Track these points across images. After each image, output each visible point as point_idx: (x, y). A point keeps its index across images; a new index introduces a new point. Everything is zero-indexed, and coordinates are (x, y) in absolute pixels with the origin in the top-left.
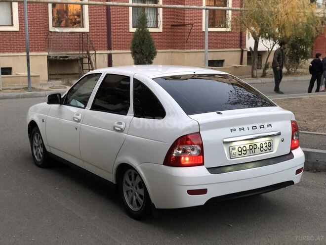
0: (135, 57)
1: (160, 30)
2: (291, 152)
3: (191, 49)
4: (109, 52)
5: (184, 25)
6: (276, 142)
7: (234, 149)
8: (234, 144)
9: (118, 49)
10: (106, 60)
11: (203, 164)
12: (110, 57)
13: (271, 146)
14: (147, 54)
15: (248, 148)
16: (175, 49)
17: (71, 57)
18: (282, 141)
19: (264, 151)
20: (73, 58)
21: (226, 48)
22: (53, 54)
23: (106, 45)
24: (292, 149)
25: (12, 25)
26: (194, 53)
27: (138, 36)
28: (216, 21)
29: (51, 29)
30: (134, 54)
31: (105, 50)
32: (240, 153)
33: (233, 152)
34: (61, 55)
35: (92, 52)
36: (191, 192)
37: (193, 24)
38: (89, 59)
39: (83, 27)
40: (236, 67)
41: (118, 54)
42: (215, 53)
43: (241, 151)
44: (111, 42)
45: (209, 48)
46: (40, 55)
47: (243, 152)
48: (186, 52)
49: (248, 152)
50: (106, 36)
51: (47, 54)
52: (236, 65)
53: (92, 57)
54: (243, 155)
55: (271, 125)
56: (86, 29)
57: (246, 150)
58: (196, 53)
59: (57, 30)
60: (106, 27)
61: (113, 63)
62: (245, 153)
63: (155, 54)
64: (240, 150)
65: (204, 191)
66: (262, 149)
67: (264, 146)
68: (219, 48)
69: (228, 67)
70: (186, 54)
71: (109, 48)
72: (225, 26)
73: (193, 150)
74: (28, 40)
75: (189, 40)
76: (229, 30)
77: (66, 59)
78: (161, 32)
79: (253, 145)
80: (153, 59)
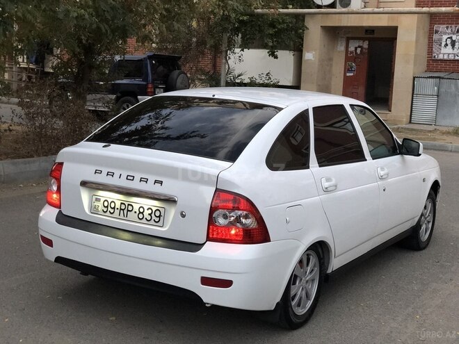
7: (98, 200)
13: (159, 217)
15: (118, 206)
19: (144, 221)
24: (209, 239)
32: (105, 210)
33: (96, 204)
43: (107, 207)
47: (109, 209)
49: (117, 212)
54: (108, 214)
55: (161, 183)
57: (114, 208)
64: (106, 204)
66: (141, 216)
67: (147, 213)
79: (126, 204)
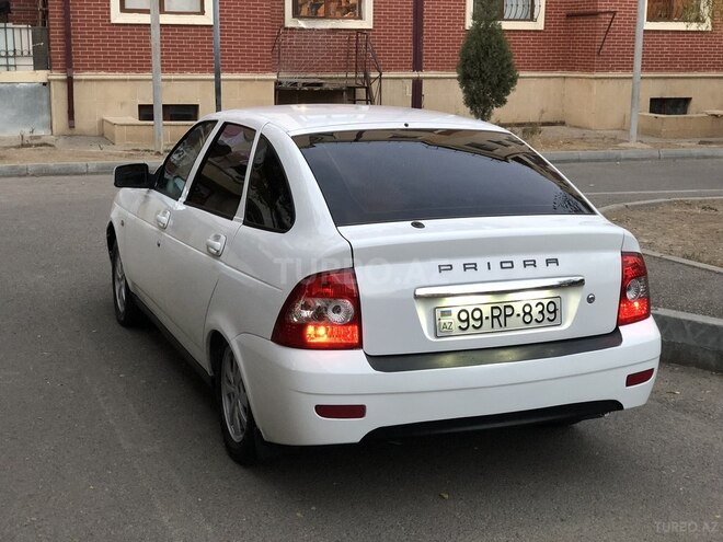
0: (467, 87)
1: (539, 25)
2: (617, 330)
3: (608, 70)
4: (415, 75)
5: (596, 14)
6: (573, 302)
7: (446, 314)
8: (447, 302)
9: (437, 69)
10: (409, 94)
11: (359, 346)
12: (417, 86)
13: (555, 311)
14: (495, 80)
15: (487, 313)
16: (573, 69)
17: (328, 86)
18: (590, 300)
19: (534, 324)
20: (331, 88)
21: (696, 70)
22: (287, 77)
23: (410, 58)
24: (621, 322)
25: (202, 12)
26: (617, 81)
27: (474, 39)
28: (675, 5)
29: (290, 22)
30: (465, 80)
31: (407, 69)
32: (464, 325)
33: (445, 320)
34: (304, 81)
35: (374, 75)
36: (324, 411)
37: (614, 13)
38: (368, 90)
39: (360, 18)
40: (716, 116)
41: (436, 81)
42: (670, 80)
44: (421, 53)
45: (645, 68)
46: (258, 80)
47: (472, 322)
48: (596, 78)
49: (487, 323)
50: (410, 38)
51: (275, 77)
52: (716, 112)
53: (375, 86)
55: (556, 261)
56: (367, 23)
57: (481, 318)
58: (621, 82)
59: (302, 24)
60: (411, 18)
61: (425, 101)
62: (478, 324)
63: (514, 81)
64: (464, 316)
65: (357, 411)
66: (528, 319)
67: (535, 311)
68: (679, 70)
69: (699, 115)
70: (595, 82)
71: (417, 66)
72: (698, 20)
73: (337, 310)
74: (219, 45)
75: (605, 49)
76: (706, 26)
77: (317, 89)
78: (540, 31)
79: (501, 306)
80: (508, 93)
